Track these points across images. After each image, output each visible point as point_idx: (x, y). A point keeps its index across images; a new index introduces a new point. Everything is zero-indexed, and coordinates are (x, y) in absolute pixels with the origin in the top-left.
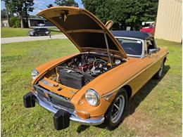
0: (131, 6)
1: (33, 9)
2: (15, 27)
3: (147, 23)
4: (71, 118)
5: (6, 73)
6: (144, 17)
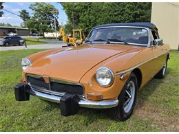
1: (2, 13)
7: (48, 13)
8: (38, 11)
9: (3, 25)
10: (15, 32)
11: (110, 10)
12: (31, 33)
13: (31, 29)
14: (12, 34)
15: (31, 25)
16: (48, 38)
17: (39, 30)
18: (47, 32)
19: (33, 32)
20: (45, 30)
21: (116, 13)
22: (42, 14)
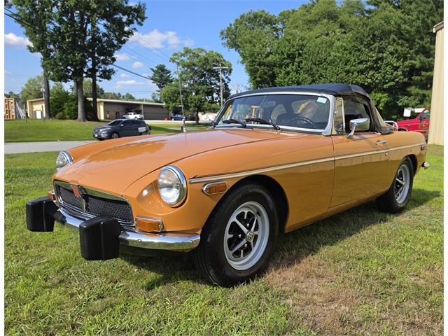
0: (372, 68)
1: (111, 72)
2: (62, 118)
3: (417, 110)
4: (120, 236)
5: (11, 197)
6: (409, 95)
7: (208, 71)
8: (188, 66)
9: (119, 96)
10: (139, 112)
11: (348, 61)
12: (171, 114)
13: (172, 105)
14: (132, 116)
15: (172, 97)
16: (206, 125)
17: (187, 107)
18: (204, 111)
19: (177, 111)
20: (200, 108)
21: (362, 67)
22: (196, 72)
